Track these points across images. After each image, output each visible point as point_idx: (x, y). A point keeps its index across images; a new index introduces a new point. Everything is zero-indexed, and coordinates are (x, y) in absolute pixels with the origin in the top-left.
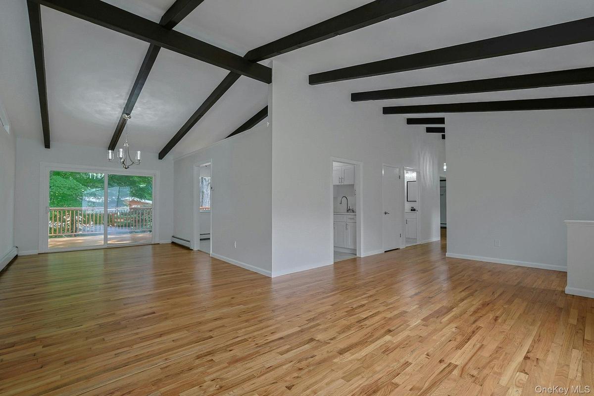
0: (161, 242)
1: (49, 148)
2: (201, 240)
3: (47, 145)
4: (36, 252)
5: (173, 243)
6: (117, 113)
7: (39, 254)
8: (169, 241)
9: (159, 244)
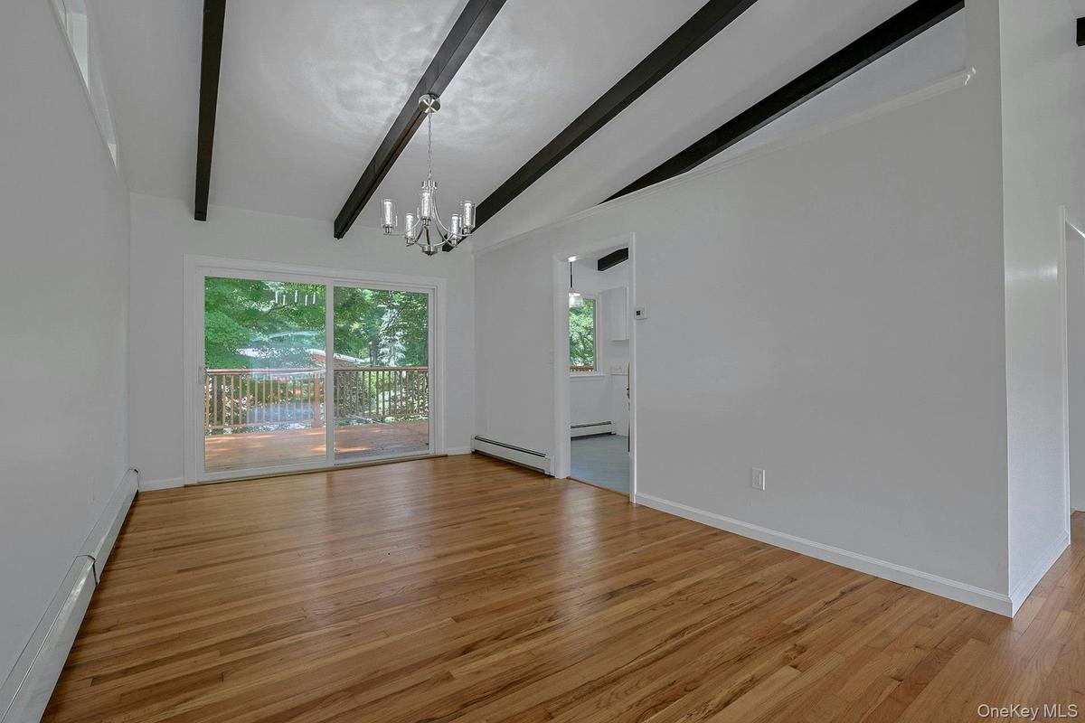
0: (451, 451)
1: (205, 220)
2: (572, 439)
3: (201, 214)
4: (175, 482)
5: (476, 453)
6: (394, 100)
7: (186, 486)
8: (467, 450)
9: (446, 456)
